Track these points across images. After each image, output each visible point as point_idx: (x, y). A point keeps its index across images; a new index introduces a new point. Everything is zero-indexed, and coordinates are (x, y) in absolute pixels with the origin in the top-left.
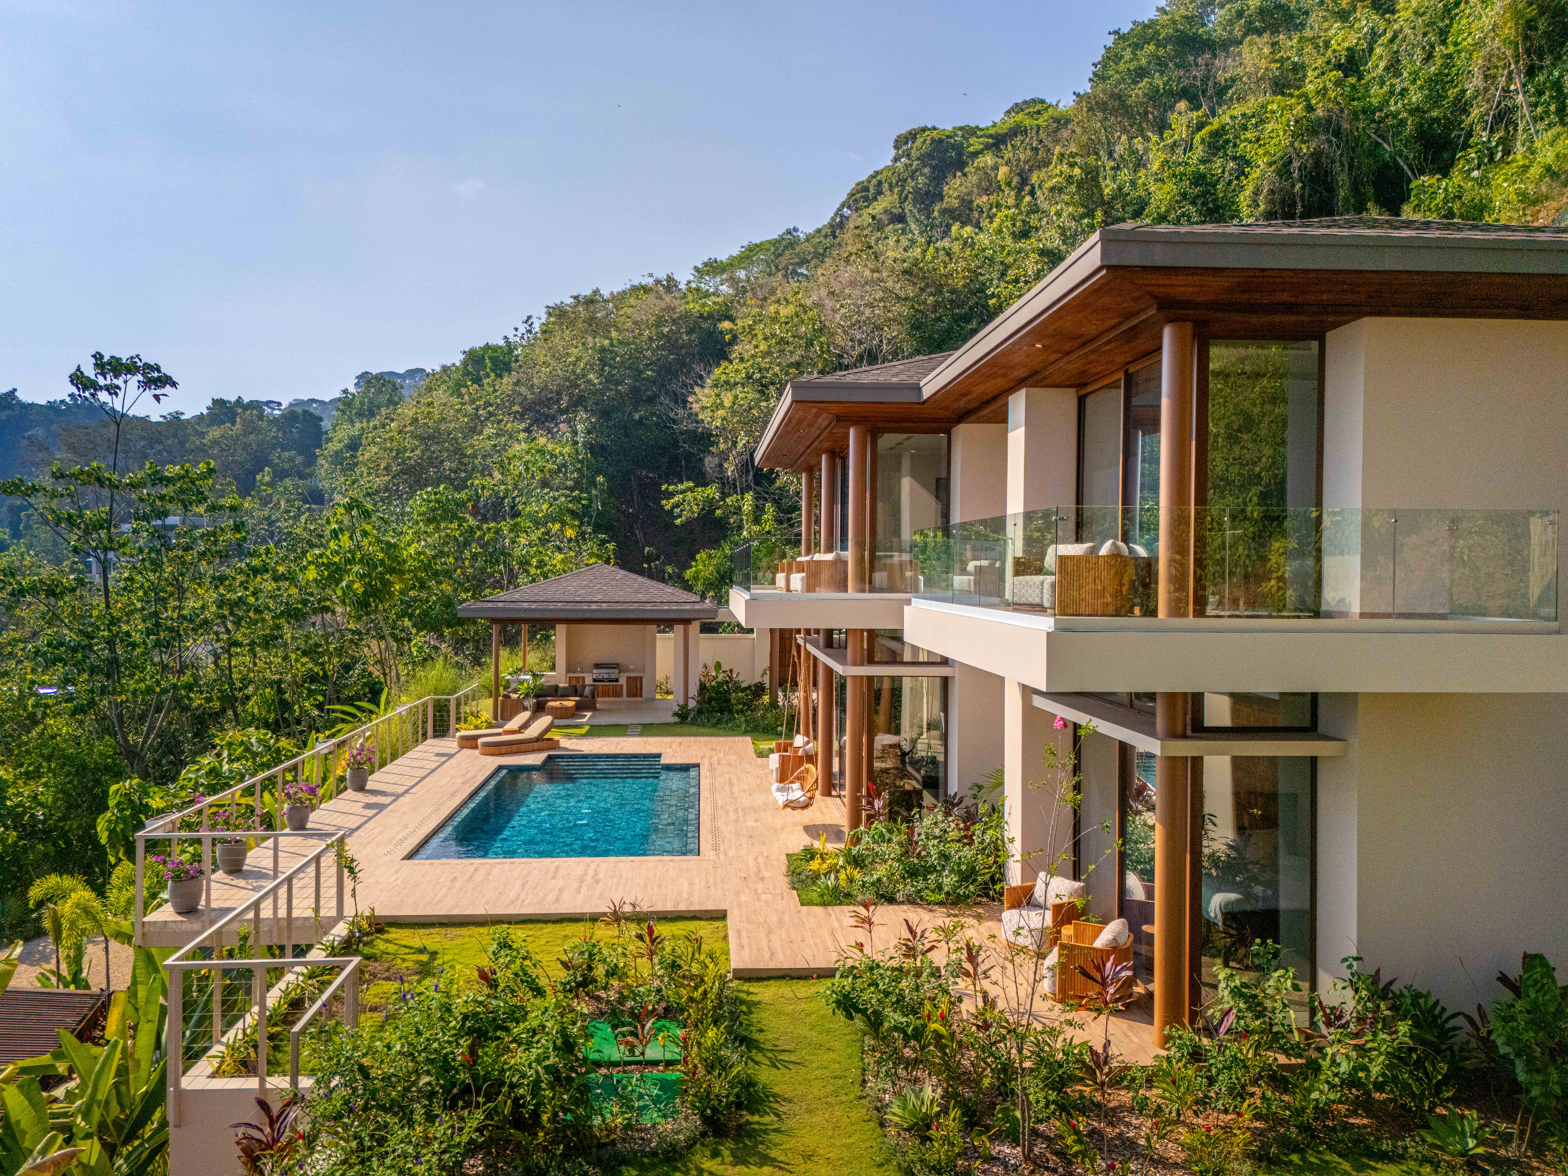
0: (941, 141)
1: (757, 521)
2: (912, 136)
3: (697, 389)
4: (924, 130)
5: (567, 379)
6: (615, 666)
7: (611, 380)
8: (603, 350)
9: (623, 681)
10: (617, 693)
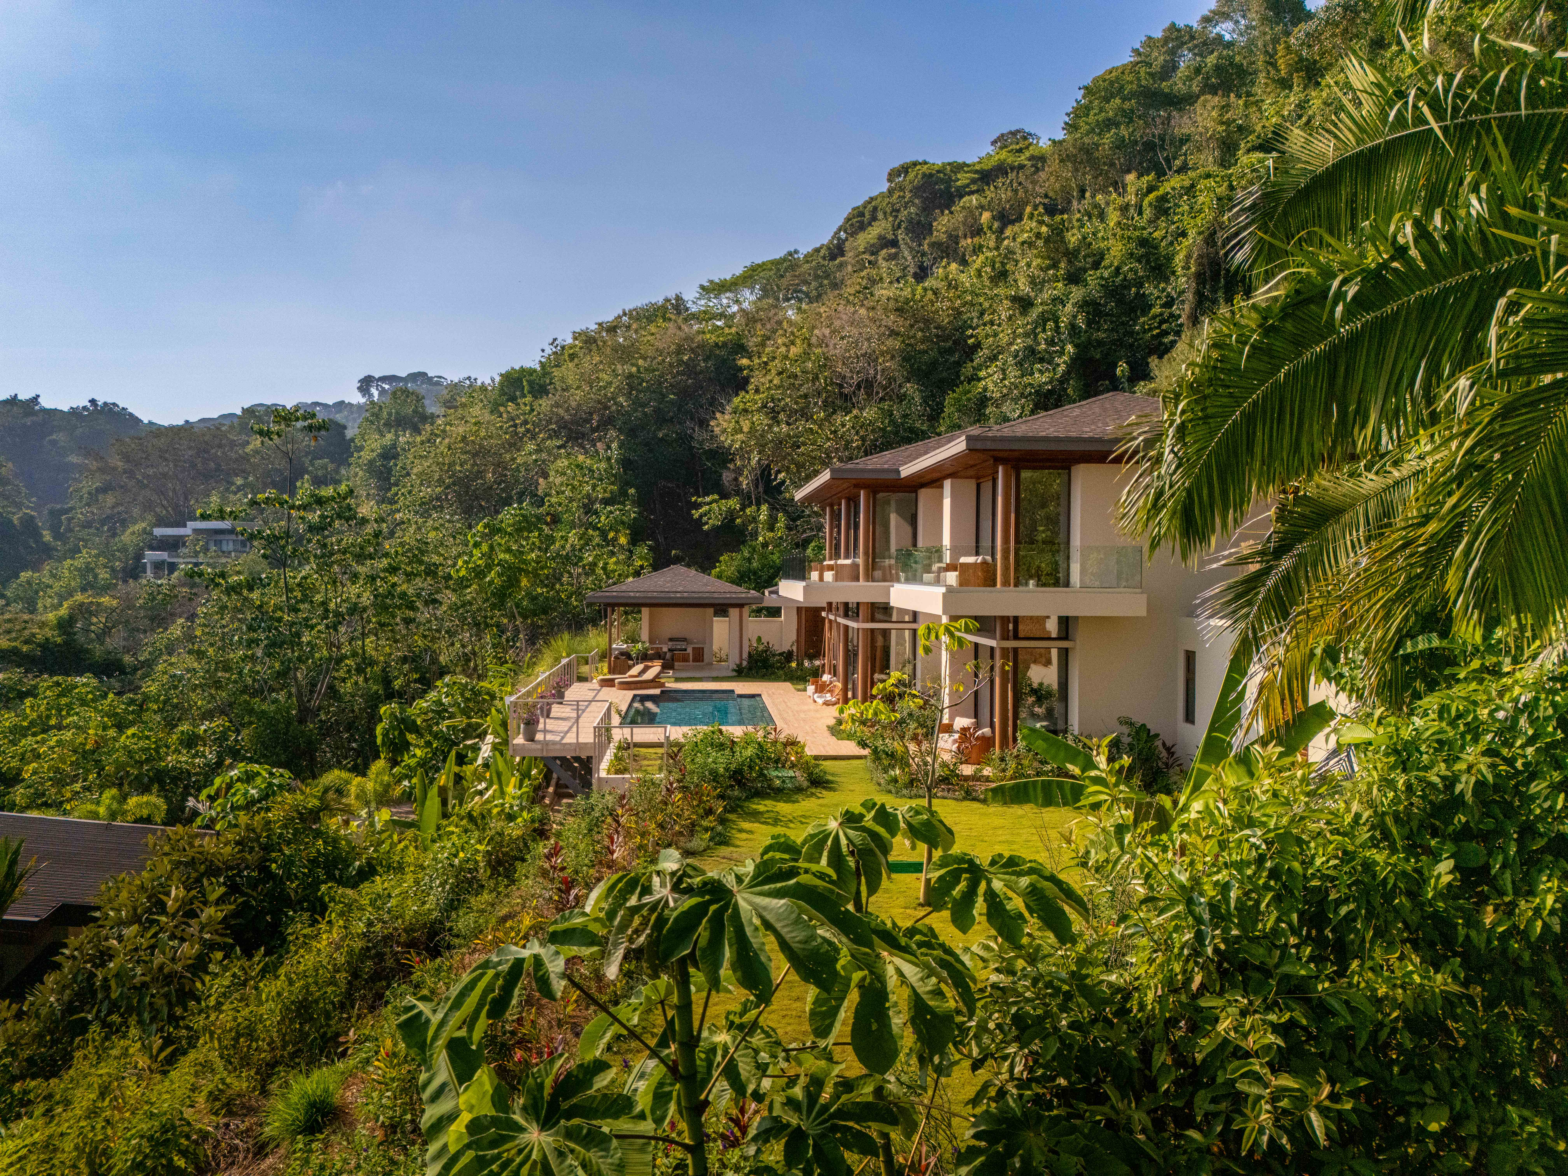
0: (931, 175)
1: (771, 529)
2: (905, 169)
3: (718, 415)
4: (915, 164)
5: (599, 402)
6: (685, 640)
7: (638, 404)
8: (630, 376)
9: (690, 650)
10: (685, 659)
